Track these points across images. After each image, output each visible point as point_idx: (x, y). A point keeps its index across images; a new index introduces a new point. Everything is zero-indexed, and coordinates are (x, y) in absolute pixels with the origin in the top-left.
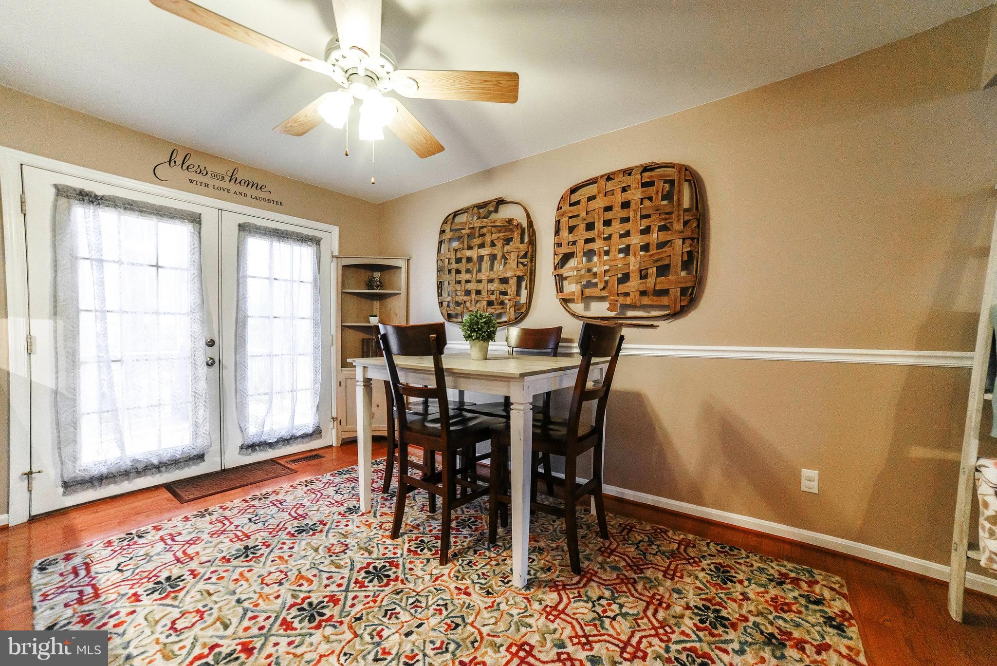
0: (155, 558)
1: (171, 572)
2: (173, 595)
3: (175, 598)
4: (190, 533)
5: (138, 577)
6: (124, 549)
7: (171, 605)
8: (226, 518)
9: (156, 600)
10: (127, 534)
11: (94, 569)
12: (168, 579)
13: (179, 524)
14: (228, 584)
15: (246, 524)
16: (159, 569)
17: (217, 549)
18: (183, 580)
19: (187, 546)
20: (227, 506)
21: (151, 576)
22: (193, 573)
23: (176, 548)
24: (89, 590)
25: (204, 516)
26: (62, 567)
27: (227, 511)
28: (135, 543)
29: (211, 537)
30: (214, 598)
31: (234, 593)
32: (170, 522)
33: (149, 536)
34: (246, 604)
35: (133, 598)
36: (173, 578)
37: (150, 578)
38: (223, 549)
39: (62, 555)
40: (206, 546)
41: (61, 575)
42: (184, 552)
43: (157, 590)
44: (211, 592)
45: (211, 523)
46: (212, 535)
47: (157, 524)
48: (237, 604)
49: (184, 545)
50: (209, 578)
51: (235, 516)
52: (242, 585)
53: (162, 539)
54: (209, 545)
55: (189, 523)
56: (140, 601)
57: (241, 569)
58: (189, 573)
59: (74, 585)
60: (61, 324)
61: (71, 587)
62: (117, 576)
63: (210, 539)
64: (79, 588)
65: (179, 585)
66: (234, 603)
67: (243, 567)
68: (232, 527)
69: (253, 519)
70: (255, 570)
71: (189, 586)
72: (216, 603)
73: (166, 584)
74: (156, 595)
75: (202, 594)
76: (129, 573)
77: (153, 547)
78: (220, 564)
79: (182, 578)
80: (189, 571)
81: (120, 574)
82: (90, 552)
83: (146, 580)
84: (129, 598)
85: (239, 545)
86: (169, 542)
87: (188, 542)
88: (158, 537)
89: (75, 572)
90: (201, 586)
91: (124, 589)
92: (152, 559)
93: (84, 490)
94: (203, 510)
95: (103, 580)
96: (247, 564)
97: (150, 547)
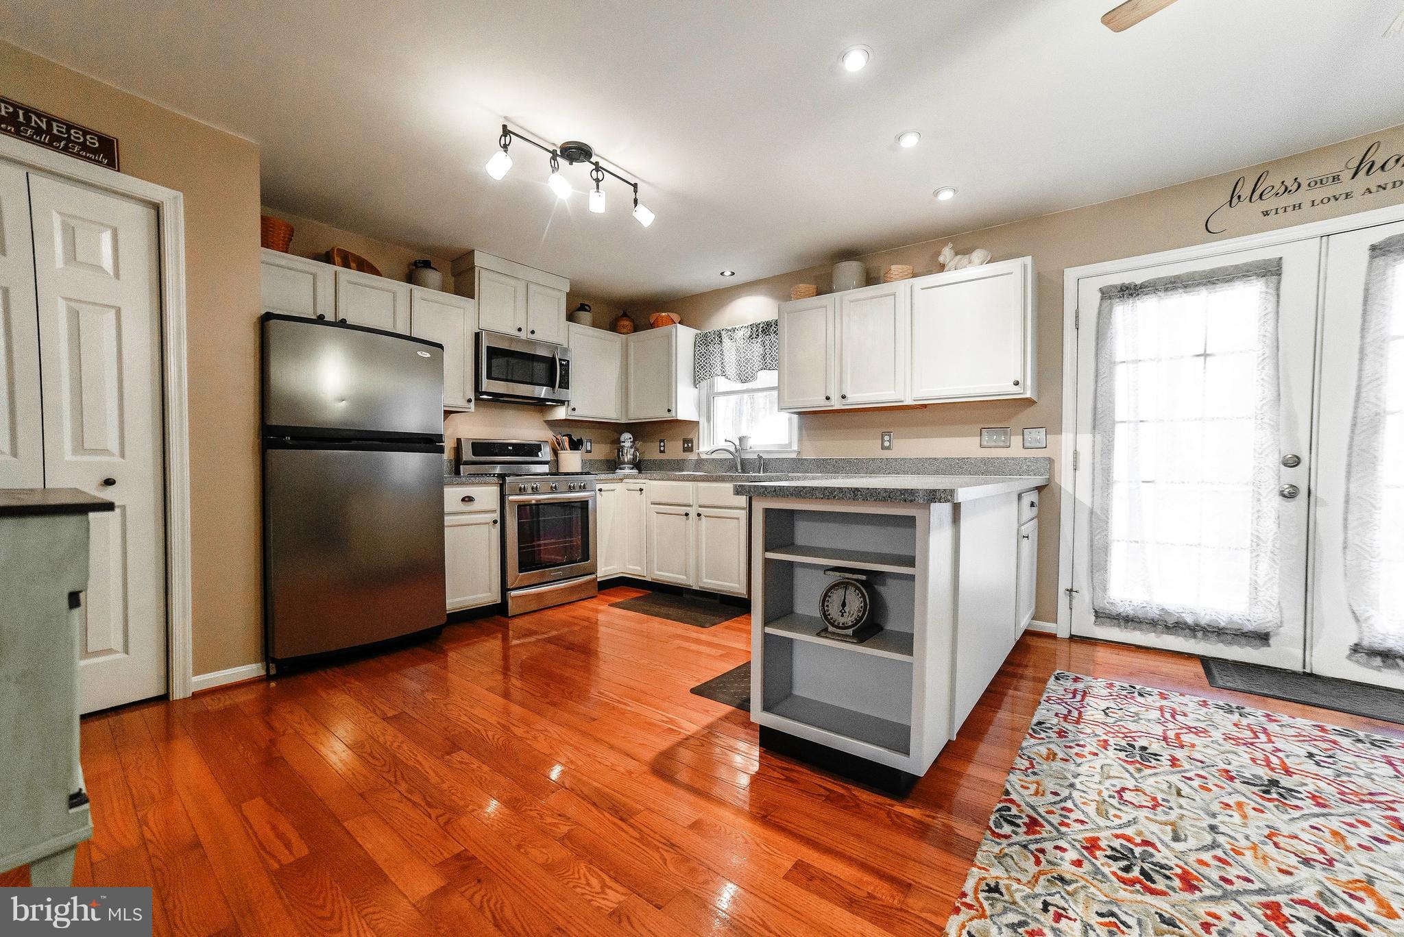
0: (1143, 722)
1: (1150, 745)
2: (1138, 765)
3: (1139, 770)
4: (1199, 720)
5: (1116, 728)
6: (1120, 698)
7: (1131, 774)
8: (1265, 731)
9: (1119, 759)
10: (1131, 686)
11: (1088, 699)
12: (1144, 748)
13: (1191, 704)
14: (1211, 800)
15: (1298, 756)
16: (1139, 734)
17: (1223, 756)
18: (1158, 760)
19: (1185, 731)
20: (1279, 718)
21: (1128, 735)
22: (1174, 761)
23: (1170, 725)
24: (1075, 714)
25: (1231, 712)
26: (1069, 684)
27: (1274, 724)
28: (1133, 698)
29: (1225, 739)
30: (1182, 801)
31: (1214, 816)
32: (1181, 697)
33: (1150, 699)
34: (1221, 839)
35: (1102, 743)
36: (1148, 751)
37: (1127, 737)
38: (1233, 762)
39: (1072, 675)
40: (1211, 745)
41: (1065, 690)
42: (1178, 736)
43: (1127, 751)
44: (1183, 793)
45: (1235, 725)
46: (1227, 738)
47: (1166, 693)
48: (1208, 829)
49: (1182, 728)
50: (1190, 779)
51: (1284, 737)
52: (1231, 816)
53: (1161, 709)
54: (1216, 746)
55: (1205, 710)
56: (1106, 749)
57: (1243, 799)
58: (1170, 758)
59: (1068, 703)
60: (1098, 437)
61: (1066, 703)
62: (1100, 717)
63: (1221, 741)
64: (1070, 708)
65: (1150, 762)
66: (1205, 824)
67: (1249, 799)
68: (1269, 747)
69: (1318, 758)
70: (1268, 815)
71: (1161, 769)
72: (1181, 807)
73: (1137, 752)
74: (1122, 755)
75: (1170, 787)
76: (1112, 720)
77: (1148, 711)
78: (1217, 775)
79: (1158, 758)
80: (1170, 755)
81: (1104, 717)
82: (1093, 684)
83: (1122, 735)
84: (1099, 741)
85: (1264, 774)
86: (1168, 716)
87: (1189, 728)
88: (1158, 704)
89: (1075, 693)
90: (1175, 779)
91: (1099, 731)
92: (1140, 721)
93: (1111, 626)
94: (1234, 705)
95: (1088, 713)
96: (1260, 800)
97: (1144, 709)
